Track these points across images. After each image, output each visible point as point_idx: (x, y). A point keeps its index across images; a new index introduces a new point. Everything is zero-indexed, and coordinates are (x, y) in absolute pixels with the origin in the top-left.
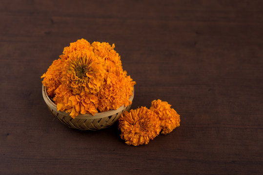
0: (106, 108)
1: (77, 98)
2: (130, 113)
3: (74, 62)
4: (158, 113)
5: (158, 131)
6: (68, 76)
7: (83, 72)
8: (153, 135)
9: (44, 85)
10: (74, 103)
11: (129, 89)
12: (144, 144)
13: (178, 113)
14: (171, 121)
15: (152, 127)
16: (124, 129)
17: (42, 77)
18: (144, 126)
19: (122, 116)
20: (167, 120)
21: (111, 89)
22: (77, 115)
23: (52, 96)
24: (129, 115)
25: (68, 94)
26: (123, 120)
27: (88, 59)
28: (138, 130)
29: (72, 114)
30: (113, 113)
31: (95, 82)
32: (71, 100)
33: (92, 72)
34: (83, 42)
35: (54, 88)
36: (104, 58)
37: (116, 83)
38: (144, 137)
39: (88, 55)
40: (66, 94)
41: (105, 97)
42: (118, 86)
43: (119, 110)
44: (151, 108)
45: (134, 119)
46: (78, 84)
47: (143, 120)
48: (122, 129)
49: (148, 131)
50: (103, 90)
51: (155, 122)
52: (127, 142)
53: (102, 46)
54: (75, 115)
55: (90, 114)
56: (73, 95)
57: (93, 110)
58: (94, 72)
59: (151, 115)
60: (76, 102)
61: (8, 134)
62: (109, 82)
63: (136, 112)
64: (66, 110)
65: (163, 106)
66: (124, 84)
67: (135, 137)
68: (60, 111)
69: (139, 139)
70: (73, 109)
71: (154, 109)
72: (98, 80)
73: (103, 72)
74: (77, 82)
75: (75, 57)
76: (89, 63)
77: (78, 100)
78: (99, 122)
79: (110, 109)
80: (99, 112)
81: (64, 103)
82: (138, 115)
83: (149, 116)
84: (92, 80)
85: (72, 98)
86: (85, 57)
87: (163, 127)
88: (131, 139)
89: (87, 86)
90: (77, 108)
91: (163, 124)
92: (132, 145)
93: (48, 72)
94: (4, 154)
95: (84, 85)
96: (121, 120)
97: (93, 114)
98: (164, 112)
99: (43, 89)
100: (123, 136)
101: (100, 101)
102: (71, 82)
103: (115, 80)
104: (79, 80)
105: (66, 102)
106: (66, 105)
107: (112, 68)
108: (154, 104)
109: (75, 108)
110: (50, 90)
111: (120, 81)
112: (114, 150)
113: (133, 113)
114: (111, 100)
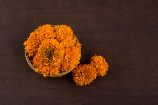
0: (65, 70)
2: (79, 70)
4: (95, 66)
5: (95, 76)
6: (42, 58)
8: (92, 79)
10: (46, 71)
12: (87, 85)
18: (87, 77)
19: (74, 70)
20: (101, 70)
26: (75, 73)
27: (53, 47)
28: (84, 79)
29: (44, 75)
31: (58, 61)
33: (56, 56)
37: (71, 57)
38: (87, 82)
39: (53, 44)
40: (41, 64)
45: (81, 73)
47: (86, 74)
48: (74, 78)
49: (90, 79)
50: (63, 61)
51: (94, 74)
52: (77, 84)
54: (46, 76)
55: (55, 75)
61: (6, 79)
62: (66, 58)
63: (82, 69)
64: (41, 72)
66: (75, 56)
67: (82, 82)
68: (37, 72)
76: (54, 51)
81: (39, 69)
82: (84, 70)
85: (44, 68)
86: (51, 47)
90: (48, 73)
95: (51, 64)
97: (57, 75)
98: (99, 66)
99: (27, 61)
101: (61, 67)
102: (43, 62)
104: (48, 61)
105: (41, 69)
109: (46, 73)
112: (70, 89)
113: (81, 69)
114: (68, 67)
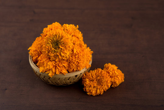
0: (73, 70)
1: (53, 63)
2: (90, 73)
3: (51, 38)
4: (109, 73)
5: (109, 85)
6: (47, 47)
7: (57, 44)
8: (106, 88)
9: (30, 55)
10: (51, 67)
11: (89, 56)
12: (100, 95)
13: (123, 72)
14: (118, 78)
15: (105, 83)
16: (86, 84)
17: (29, 49)
18: (100, 82)
19: (84, 75)
20: (115, 77)
21: (77, 56)
22: (53, 75)
23: (36, 62)
24: (90, 74)
25: (47, 61)
27: (60, 35)
28: (95, 85)
29: (50, 74)
30: (78, 73)
31: (65, 52)
32: (49, 64)
33: (63, 45)
34: (57, 24)
35: (37, 56)
36: (71, 35)
37: (80, 52)
38: (100, 89)
39: (60, 33)
40: (46, 60)
41: (73, 62)
42: (82, 54)
43: (82, 71)
44: (104, 69)
45: (93, 77)
46: (54, 53)
47: (99, 78)
48: (84, 84)
49: (102, 85)
50: (71, 57)
51: (107, 79)
52: (88, 93)
53: (70, 27)
54: (52, 75)
55: (63, 74)
56: (50, 61)
57: (64, 71)
58: (65, 44)
59: (104, 74)
60: (53, 66)
61: (6, 89)
62: (75, 52)
63: (94, 72)
64: (46, 71)
65: (113, 68)
66: (85, 53)
67: (94, 89)
68: (42, 72)
69: (97, 91)
70: (51, 71)
71: (106, 70)
72: (67, 50)
73: (71, 45)
74: (53, 52)
75: (51, 34)
76: (61, 39)
77: (54, 65)
78: (68, 79)
79: (76, 71)
80: (69, 72)
81: (44, 67)
82: (96, 74)
83: (103, 75)
84: (64, 50)
85: (50, 63)
86: (58, 35)
87: (113, 82)
88: (91, 91)
89: (61, 55)
90: (54, 70)
91: (113, 80)
92: (92, 95)
93: (33, 45)
94: (4, 103)
95: (58, 54)
96: (84, 78)
97: (65, 74)
98: (113, 72)
99: (30, 58)
100: (86, 89)
101: (69, 65)
102: (49, 52)
103: (79, 50)
104: (55, 51)
105: (46, 66)
106: (46, 68)
107: (77, 42)
108: (106, 67)
109: (52, 70)
110: (34, 58)
111: (83, 51)
112: (79, 99)
113: (92, 73)
114: (77, 64)
